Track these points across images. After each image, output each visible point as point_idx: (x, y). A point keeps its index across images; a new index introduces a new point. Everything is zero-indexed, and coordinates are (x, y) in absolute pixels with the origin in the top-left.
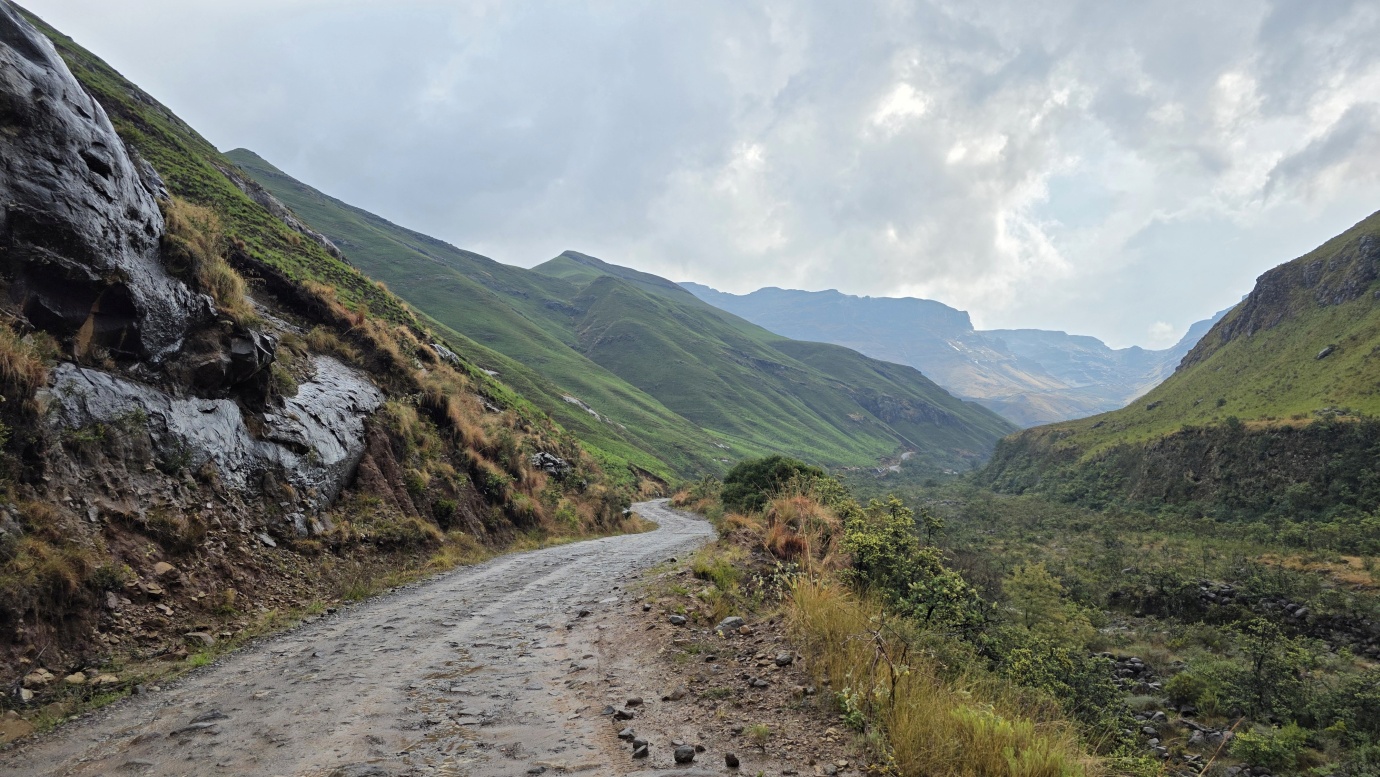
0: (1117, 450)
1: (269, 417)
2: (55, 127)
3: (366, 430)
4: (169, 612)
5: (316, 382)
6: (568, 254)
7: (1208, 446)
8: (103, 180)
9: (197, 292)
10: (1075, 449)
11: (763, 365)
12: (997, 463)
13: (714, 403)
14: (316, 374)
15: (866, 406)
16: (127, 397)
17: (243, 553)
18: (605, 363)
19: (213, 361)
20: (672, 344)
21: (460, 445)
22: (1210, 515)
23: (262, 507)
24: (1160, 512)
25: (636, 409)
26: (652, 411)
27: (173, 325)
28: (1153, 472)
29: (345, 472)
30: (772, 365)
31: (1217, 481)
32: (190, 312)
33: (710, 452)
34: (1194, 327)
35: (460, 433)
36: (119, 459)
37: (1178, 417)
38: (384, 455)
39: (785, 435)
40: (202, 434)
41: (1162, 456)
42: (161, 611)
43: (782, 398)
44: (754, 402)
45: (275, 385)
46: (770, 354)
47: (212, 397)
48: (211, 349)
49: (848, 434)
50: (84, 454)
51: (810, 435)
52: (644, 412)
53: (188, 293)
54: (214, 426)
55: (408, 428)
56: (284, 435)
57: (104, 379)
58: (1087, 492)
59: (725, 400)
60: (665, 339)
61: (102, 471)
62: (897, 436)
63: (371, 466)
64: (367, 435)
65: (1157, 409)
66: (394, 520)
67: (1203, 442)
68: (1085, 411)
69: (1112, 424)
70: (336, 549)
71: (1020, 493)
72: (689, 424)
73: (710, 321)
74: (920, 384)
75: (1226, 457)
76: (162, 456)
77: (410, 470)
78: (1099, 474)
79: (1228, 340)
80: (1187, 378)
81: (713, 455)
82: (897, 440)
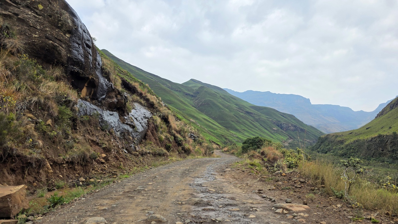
0: (357, 141)
1: (126, 118)
2: (79, 35)
3: (148, 123)
4: (107, 167)
5: (135, 109)
6: (192, 80)
7: (386, 140)
8: (89, 50)
9: (110, 82)
10: (343, 140)
11: (248, 113)
12: (319, 144)
13: (233, 123)
14: (135, 107)
15: (278, 126)
16: (94, 109)
17: (121, 154)
18: (202, 111)
19: (113, 101)
20: (221, 106)
21: (171, 129)
22: (387, 162)
23: (124, 142)
24: (371, 160)
25: (210, 124)
26: (215, 125)
27: (104, 90)
28: (368, 148)
29: (143, 134)
30: (250, 113)
31: (389, 151)
32: (108, 87)
33: (232, 137)
34: (380, 105)
35: (171, 126)
36: (92, 125)
37: (376, 132)
38: (153, 130)
39: (254, 133)
40: (110, 120)
41: (371, 143)
42: (105, 166)
43: (253, 122)
44: (245, 123)
45: (127, 109)
46: (250, 110)
47: (112, 111)
48: (113, 98)
49: (273, 134)
50: (84, 123)
51: (261, 134)
52: (212, 125)
53: (107, 82)
54: (113, 119)
55: (159, 123)
56: (129, 123)
57: (88, 103)
58: (347, 153)
59: (236, 122)
60: (219, 104)
61: (88, 129)
62: (287, 135)
63: (149, 133)
64: (148, 124)
65: (369, 129)
66: (156, 148)
67: (385, 139)
68: (346, 130)
69: (355, 133)
70: (142, 155)
71: (326, 153)
72: (225, 129)
73: (232, 100)
74: (295, 120)
75: (392, 144)
76: (101, 126)
77: (159, 135)
78: (351, 148)
79: (392, 109)
80: (379, 120)
81: (233, 138)
82: (288, 136)
